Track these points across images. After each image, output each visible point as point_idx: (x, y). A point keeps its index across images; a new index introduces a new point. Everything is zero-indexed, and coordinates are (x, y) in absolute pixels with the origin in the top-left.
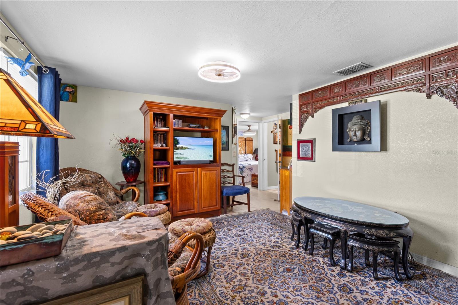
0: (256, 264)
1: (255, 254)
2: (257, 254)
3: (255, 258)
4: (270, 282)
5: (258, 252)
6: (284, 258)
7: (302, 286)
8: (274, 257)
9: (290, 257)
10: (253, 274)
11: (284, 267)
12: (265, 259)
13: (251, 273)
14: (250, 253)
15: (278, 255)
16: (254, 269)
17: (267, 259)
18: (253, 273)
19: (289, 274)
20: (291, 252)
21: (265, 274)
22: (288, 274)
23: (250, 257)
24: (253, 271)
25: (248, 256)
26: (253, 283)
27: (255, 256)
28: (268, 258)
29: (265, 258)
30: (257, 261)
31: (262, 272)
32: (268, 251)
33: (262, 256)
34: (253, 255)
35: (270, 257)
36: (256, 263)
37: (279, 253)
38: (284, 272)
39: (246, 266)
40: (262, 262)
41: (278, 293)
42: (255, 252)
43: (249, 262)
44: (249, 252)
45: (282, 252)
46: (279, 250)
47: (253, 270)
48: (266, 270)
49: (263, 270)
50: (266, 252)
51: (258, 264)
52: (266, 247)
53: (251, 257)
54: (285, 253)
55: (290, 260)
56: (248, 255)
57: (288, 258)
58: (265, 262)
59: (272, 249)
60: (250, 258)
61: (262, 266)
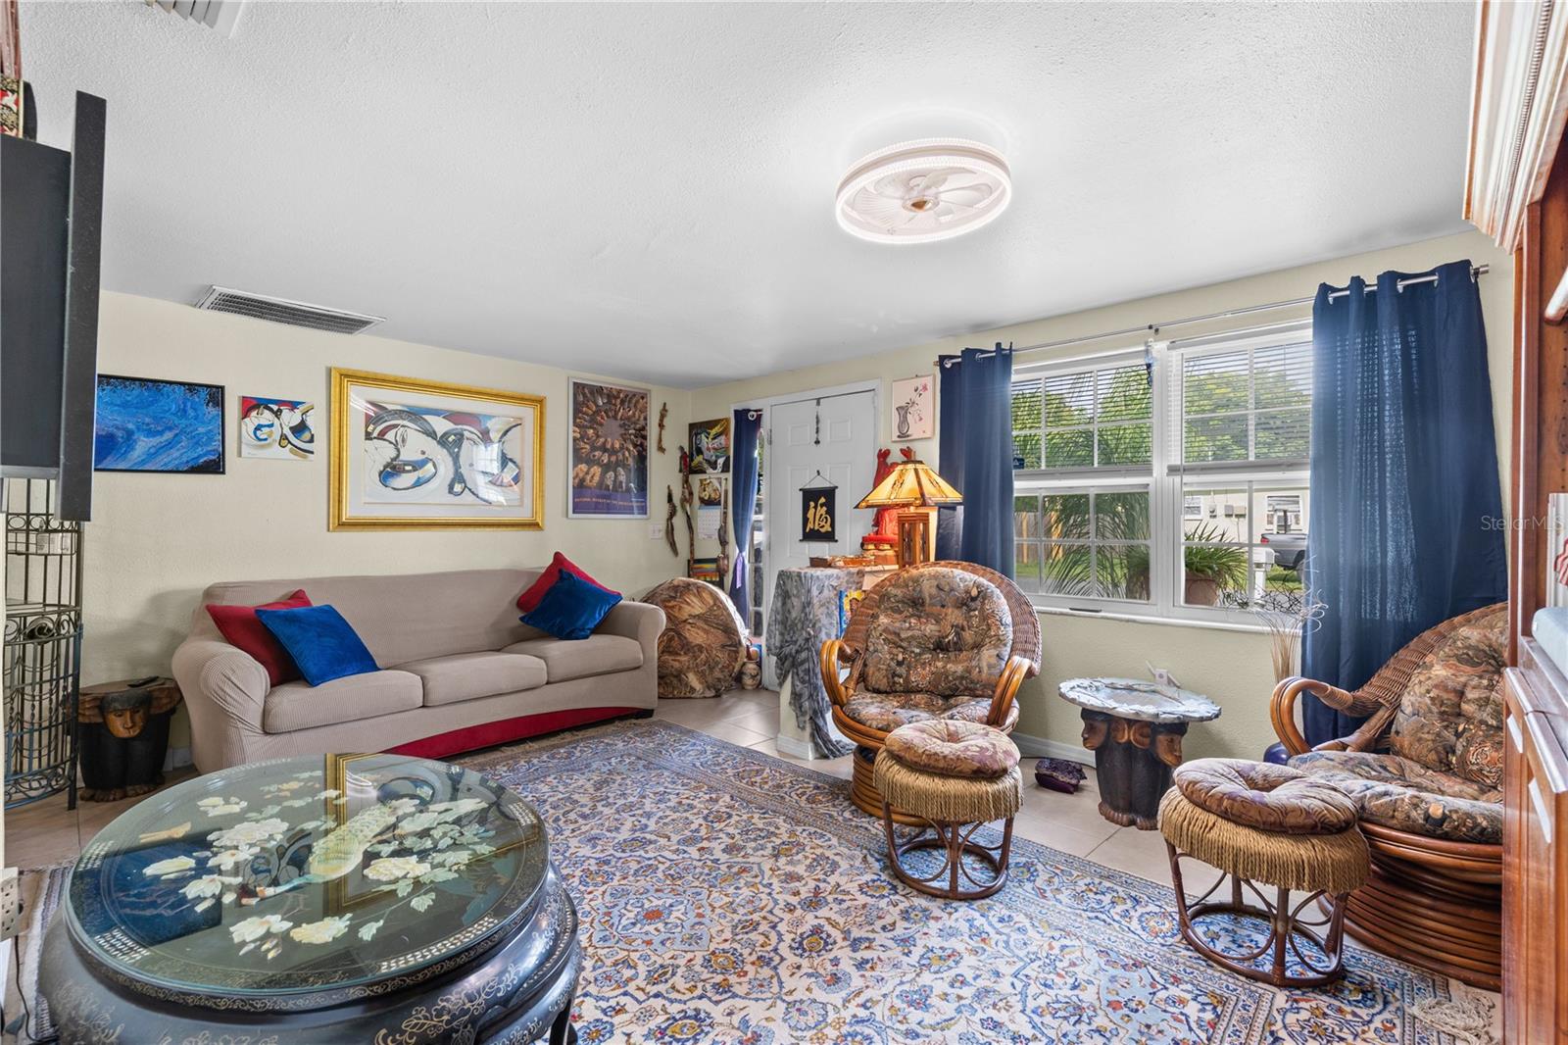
0: (763, 914)
1: (777, 959)
2: (771, 959)
3: (773, 936)
4: (714, 874)
5: (766, 972)
6: (660, 961)
7: (631, 878)
8: (699, 961)
9: (627, 973)
10: (764, 882)
11: (666, 924)
12: (734, 940)
13: (771, 884)
14: (798, 960)
15: (680, 971)
16: (763, 896)
17: (726, 940)
18: (764, 886)
19: (656, 902)
20: (613, 1003)
21: (731, 890)
22: (660, 903)
23: (793, 940)
24: (768, 890)
25: (801, 943)
26: (759, 864)
27: (775, 950)
28: (721, 947)
29: (736, 945)
30: (764, 927)
31: (740, 892)
32: (723, 988)
33: (746, 952)
34: (784, 949)
35: (713, 953)
36: (764, 918)
37: (673, 987)
38: (671, 906)
39: (794, 900)
40: (743, 928)
41: (696, 855)
42: (784, 972)
43: (787, 916)
44: (805, 963)
45: (657, 995)
46: (674, 1009)
47: (770, 894)
48: (727, 900)
49: (738, 900)
50: (733, 979)
51: (756, 917)
52: (736, 1020)
53: (788, 938)
54: (649, 988)
55: (634, 956)
56: (804, 950)
57: (640, 963)
58: (736, 927)
59: (704, 1005)
60: (793, 936)
61: (741, 911)
